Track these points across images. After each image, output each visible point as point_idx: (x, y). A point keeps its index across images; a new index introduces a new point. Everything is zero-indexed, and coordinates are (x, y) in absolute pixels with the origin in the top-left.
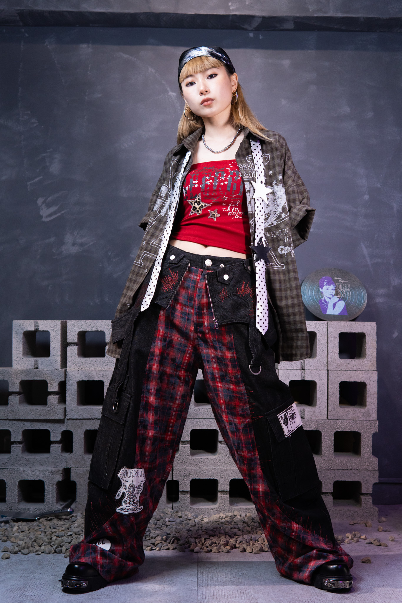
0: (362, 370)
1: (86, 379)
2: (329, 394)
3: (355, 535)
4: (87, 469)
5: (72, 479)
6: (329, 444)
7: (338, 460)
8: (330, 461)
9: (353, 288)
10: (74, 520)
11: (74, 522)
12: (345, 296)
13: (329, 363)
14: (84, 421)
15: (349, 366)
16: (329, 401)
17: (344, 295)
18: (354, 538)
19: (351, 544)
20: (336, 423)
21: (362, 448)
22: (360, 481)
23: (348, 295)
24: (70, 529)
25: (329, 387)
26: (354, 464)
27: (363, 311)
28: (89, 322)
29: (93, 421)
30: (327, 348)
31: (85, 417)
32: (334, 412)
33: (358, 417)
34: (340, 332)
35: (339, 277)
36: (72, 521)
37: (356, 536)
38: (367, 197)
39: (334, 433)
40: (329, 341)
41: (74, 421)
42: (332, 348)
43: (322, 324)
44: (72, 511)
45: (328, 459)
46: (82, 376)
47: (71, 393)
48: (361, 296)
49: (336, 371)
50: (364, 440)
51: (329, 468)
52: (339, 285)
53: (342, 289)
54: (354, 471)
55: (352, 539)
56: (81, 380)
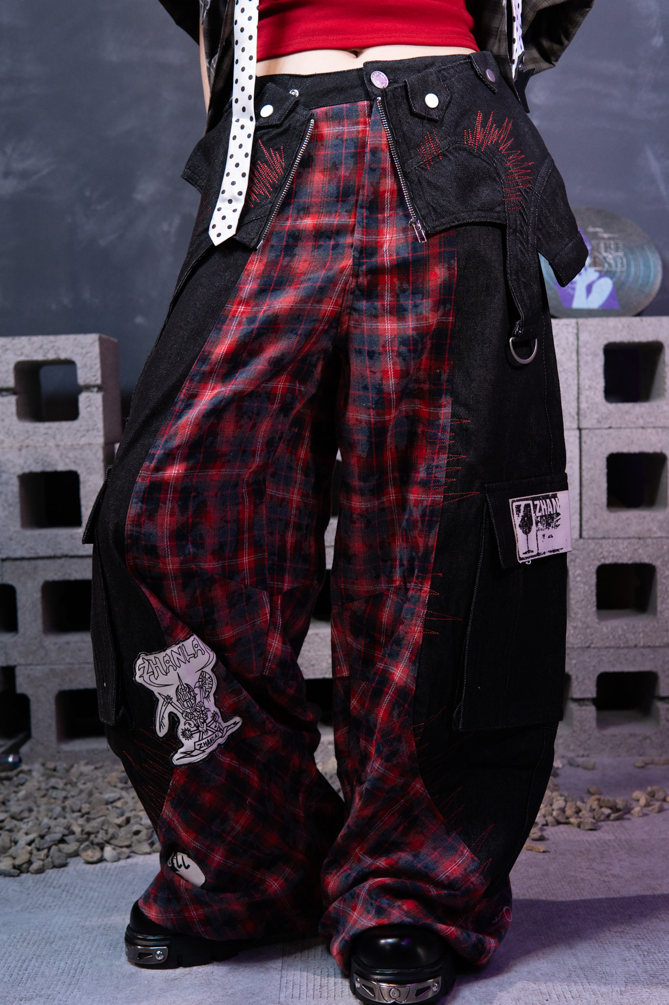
0: (657, 425)
1: (37, 468)
2: (584, 483)
3: (652, 795)
4: (50, 667)
5: (19, 690)
6: (584, 592)
7: (607, 628)
8: (588, 631)
9: (630, 250)
10: (23, 781)
11: (22, 784)
12: (614, 268)
13: (582, 412)
14: (40, 563)
15: (627, 417)
16: (584, 498)
17: (610, 265)
18: (651, 801)
19: (645, 818)
20: (601, 547)
21: (659, 600)
22: (654, 670)
23: (619, 265)
24: (7, 803)
25: (584, 467)
26: (641, 635)
27: (655, 299)
28: (37, 340)
29: (59, 562)
30: (578, 380)
31: (41, 554)
32: (596, 522)
33: (650, 530)
34: (605, 342)
35: (599, 227)
36: (16, 783)
37: (656, 796)
38: (658, 41)
39: (596, 567)
40: (581, 363)
41: (18, 563)
42: (589, 379)
43: (565, 326)
44: (17, 760)
45: (585, 626)
46: (29, 462)
47: (6, 501)
48: (647, 266)
49: (597, 431)
50: (664, 581)
51: (587, 645)
52: (598, 244)
53: (606, 251)
54: (642, 650)
55: (647, 805)
56: (27, 470)
